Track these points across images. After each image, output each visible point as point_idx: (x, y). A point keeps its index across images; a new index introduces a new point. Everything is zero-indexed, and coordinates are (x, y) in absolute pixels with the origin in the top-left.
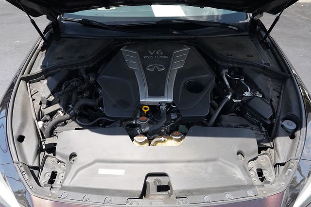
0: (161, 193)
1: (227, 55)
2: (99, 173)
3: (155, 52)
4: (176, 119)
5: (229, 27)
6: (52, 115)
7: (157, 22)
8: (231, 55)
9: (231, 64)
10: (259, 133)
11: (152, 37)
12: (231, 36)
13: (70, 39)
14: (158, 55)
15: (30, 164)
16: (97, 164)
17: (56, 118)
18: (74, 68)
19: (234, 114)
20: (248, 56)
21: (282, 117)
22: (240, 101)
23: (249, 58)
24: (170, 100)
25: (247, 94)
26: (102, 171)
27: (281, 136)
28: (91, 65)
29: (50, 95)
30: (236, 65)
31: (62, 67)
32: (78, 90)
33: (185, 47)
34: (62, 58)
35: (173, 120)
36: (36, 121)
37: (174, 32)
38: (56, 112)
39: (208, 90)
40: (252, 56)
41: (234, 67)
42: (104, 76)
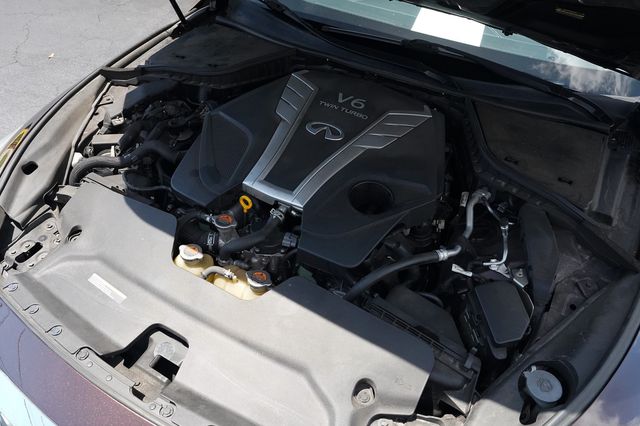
0: (155, 373)
1: (506, 159)
2: (90, 280)
3: (351, 101)
4: (291, 248)
5: (571, 99)
6: (99, 149)
7: (405, 41)
8: (516, 163)
9: (503, 183)
10: (457, 367)
11: (372, 69)
12: (551, 120)
13: (227, 29)
14: (351, 108)
15: (12, 214)
16: (96, 263)
17: (102, 157)
18: (191, 83)
19: (436, 299)
20: (560, 179)
21: (538, 358)
22: (470, 274)
23: (560, 184)
24: (298, 205)
25: (494, 265)
26: (96, 280)
27: (498, 401)
28: (223, 87)
29: (120, 116)
30: (514, 191)
31: (172, 74)
32: (170, 124)
33: (421, 110)
34: (183, 57)
35: (285, 247)
36: (73, 150)
37: (427, 73)
38: (107, 147)
39: (396, 216)
40: (570, 183)
41: (507, 192)
42: (221, 114)
